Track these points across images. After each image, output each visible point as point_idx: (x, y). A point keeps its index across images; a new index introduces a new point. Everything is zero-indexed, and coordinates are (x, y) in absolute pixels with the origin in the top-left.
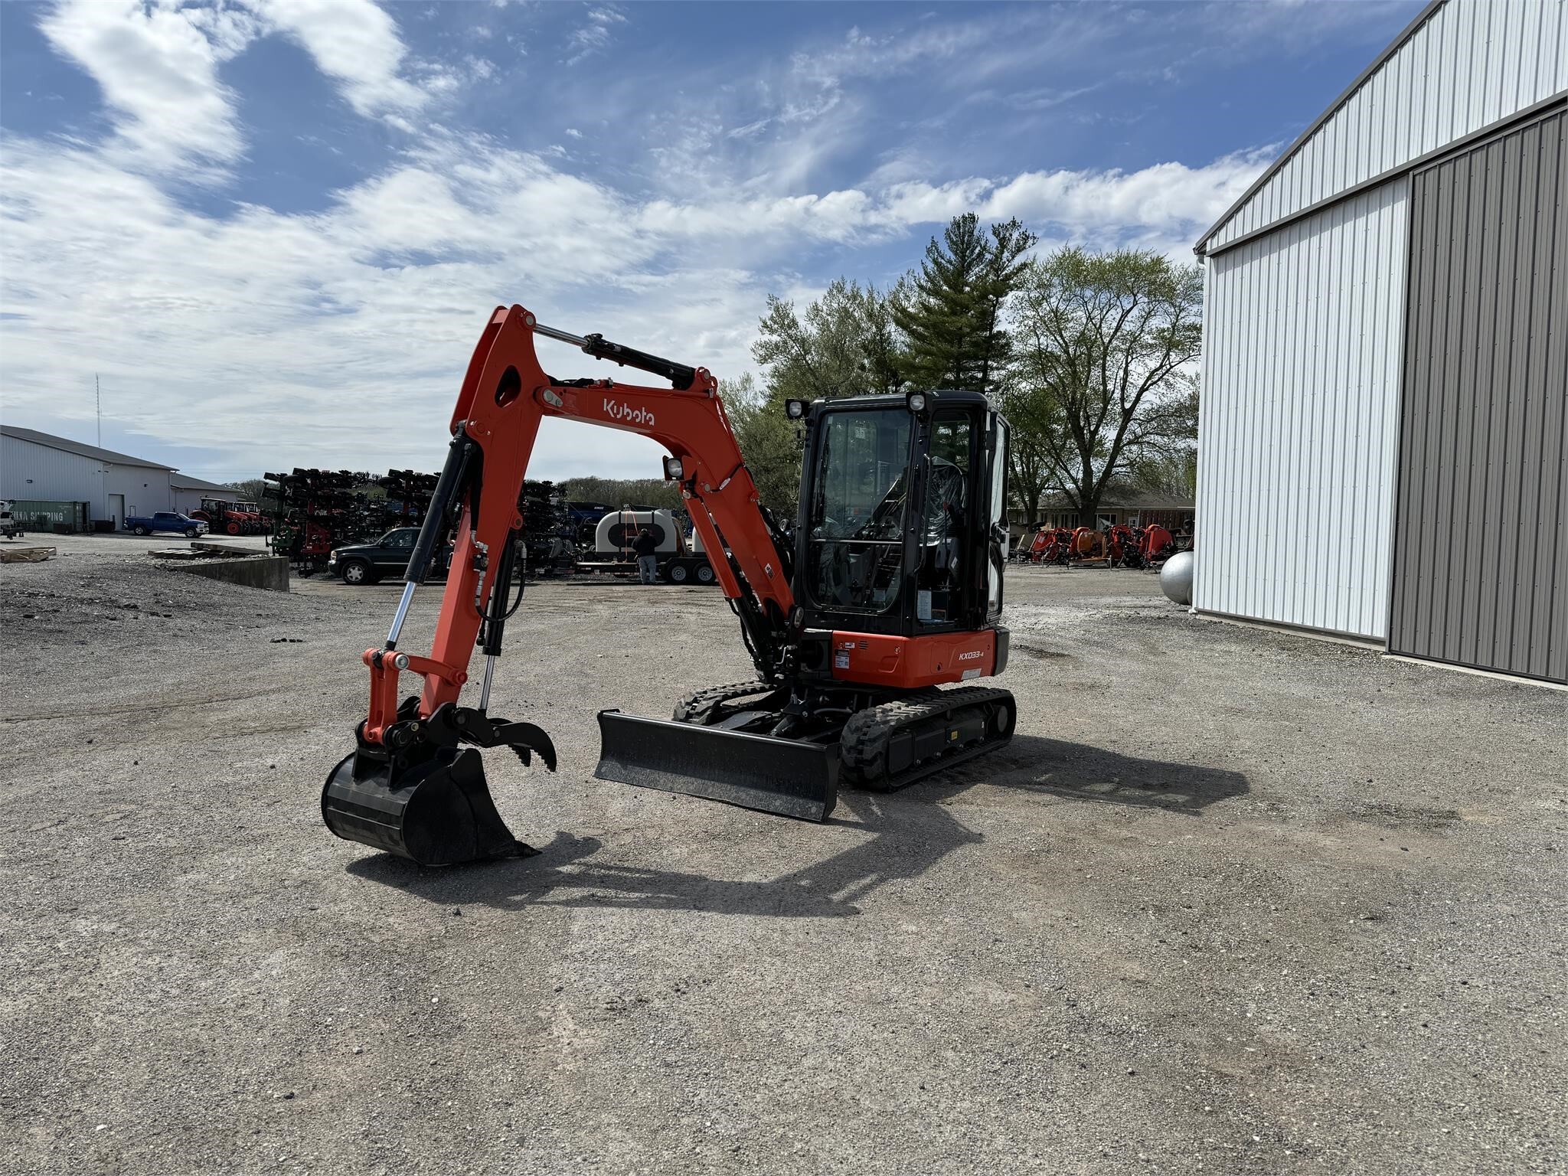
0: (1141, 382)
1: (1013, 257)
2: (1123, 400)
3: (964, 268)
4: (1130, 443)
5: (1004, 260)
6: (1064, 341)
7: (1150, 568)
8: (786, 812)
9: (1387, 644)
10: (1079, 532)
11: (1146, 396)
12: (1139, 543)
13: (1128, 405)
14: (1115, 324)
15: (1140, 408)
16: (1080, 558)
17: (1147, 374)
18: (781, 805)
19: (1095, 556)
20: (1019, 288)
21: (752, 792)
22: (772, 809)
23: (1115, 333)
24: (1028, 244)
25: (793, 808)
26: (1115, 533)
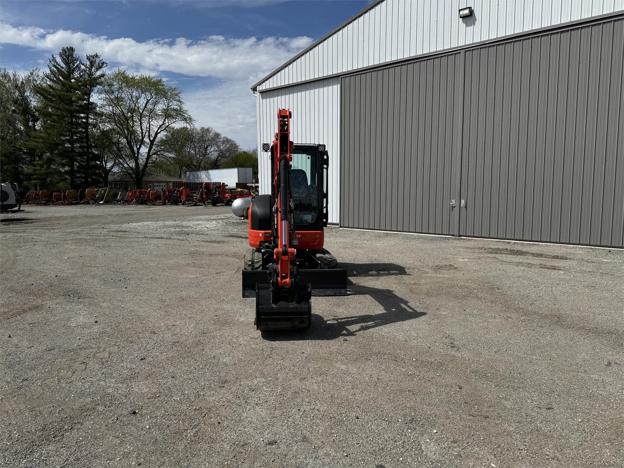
0: (156, 130)
1: (97, 71)
2: (149, 136)
3: (71, 71)
4: (154, 154)
5: (93, 71)
6: (122, 110)
7: (186, 204)
8: (334, 294)
9: (339, 225)
10: (150, 191)
11: (159, 135)
12: (178, 195)
13: (152, 139)
14: (144, 105)
15: (157, 140)
16: (153, 201)
17: (159, 127)
18: (331, 292)
19: (159, 200)
20: (100, 85)
21: (317, 290)
22: (327, 294)
23: (145, 108)
24: (104, 66)
25: (335, 292)
26: (167, 191)
